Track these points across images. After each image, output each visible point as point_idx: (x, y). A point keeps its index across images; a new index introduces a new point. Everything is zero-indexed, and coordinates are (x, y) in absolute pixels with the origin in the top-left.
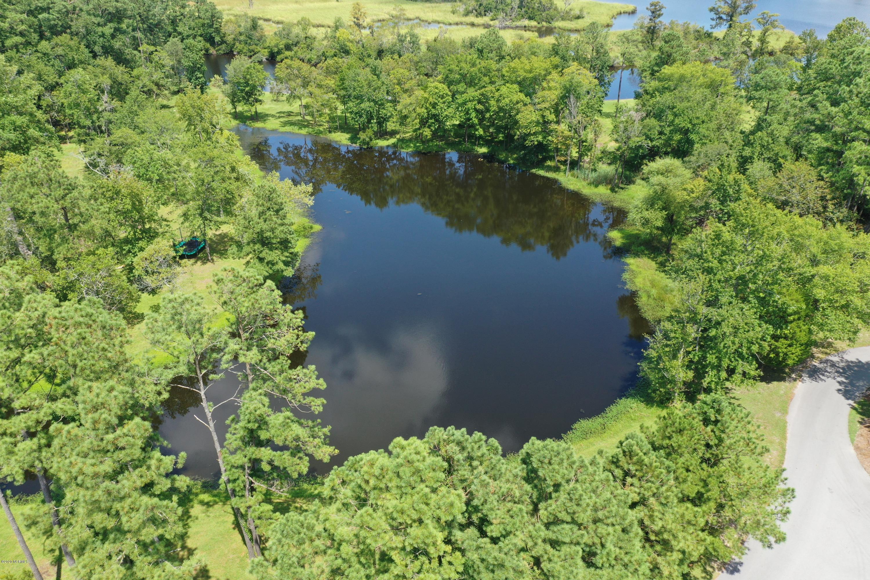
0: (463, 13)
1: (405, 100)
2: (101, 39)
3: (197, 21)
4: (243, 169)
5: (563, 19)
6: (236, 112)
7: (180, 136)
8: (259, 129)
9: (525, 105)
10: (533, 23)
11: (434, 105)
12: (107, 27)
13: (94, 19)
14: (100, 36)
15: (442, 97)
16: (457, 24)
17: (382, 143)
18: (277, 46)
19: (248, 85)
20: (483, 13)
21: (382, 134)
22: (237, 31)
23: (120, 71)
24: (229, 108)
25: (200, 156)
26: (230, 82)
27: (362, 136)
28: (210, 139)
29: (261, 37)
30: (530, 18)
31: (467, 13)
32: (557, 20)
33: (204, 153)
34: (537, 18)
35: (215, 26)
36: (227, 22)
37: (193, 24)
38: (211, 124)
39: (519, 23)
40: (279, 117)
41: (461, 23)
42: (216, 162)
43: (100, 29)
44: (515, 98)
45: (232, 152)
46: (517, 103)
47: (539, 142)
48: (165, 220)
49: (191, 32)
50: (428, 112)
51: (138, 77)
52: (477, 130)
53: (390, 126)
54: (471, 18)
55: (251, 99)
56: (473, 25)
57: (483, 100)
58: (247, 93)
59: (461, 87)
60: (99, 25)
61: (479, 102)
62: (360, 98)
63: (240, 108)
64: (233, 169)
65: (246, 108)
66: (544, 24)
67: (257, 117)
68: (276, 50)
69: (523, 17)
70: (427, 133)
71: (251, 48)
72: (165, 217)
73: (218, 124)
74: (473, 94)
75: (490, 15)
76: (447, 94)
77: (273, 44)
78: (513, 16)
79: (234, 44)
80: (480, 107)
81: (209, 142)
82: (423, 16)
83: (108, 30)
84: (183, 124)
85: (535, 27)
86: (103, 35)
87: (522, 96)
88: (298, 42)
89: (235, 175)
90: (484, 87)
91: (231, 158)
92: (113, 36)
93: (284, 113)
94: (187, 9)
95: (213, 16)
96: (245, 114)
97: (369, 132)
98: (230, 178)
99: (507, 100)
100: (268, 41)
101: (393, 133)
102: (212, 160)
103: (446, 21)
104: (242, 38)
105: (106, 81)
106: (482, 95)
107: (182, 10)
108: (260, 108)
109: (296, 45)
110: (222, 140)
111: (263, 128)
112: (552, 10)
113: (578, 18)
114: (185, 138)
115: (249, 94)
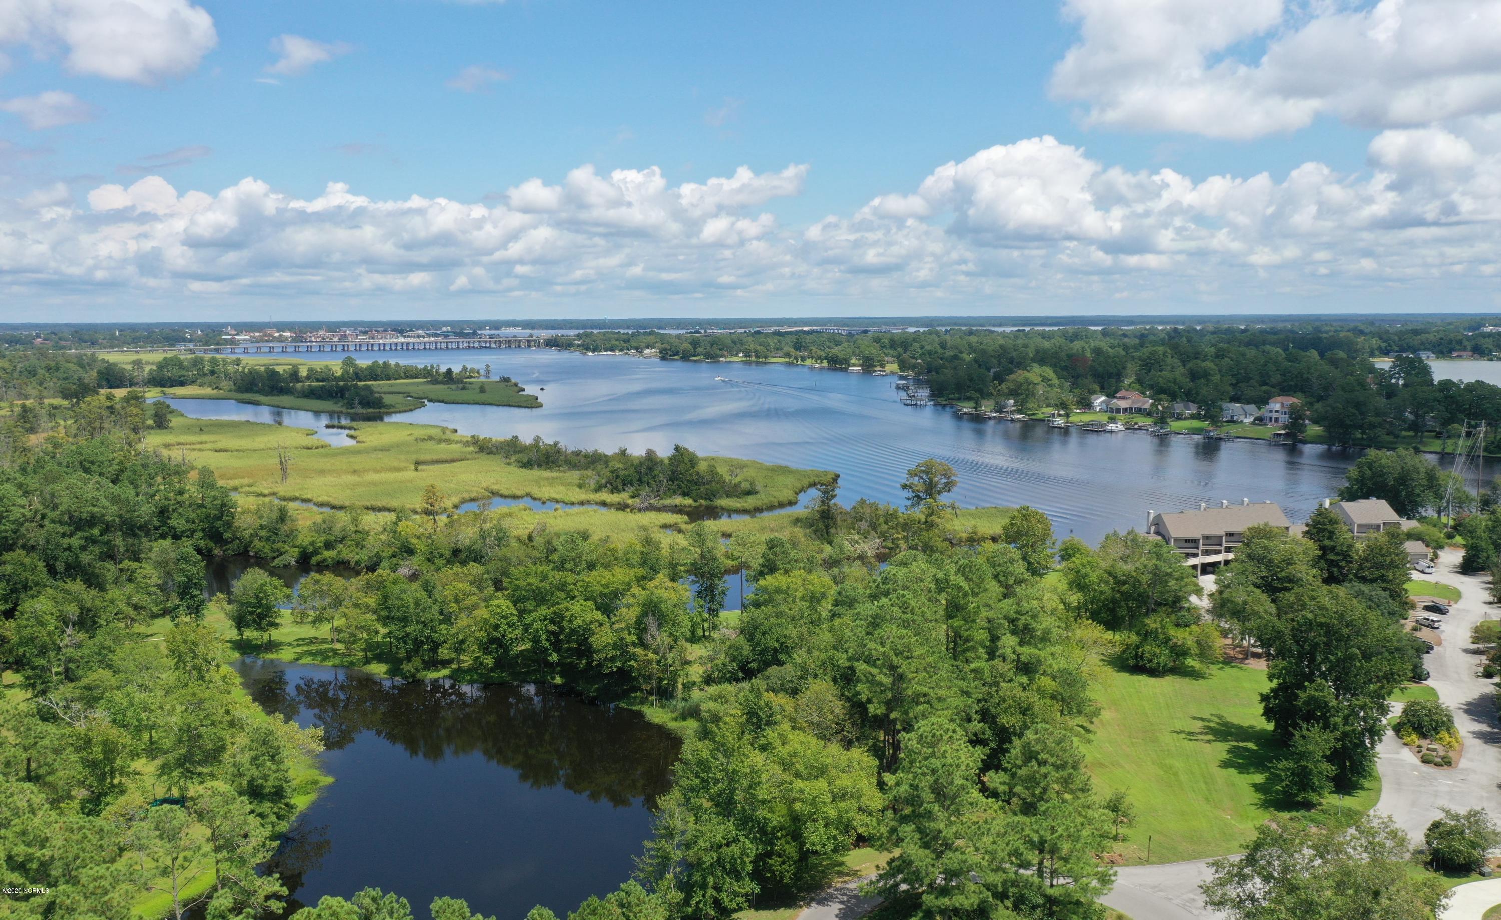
0: (593, 487)
1: (463, 621)
2: (66, 553)
3: (199, 511)
4: (240, 712)
5: (729, 495)
6: (242, 639)
7: (163, 676)
8: (272, 661)
9: (601, 625)
10: (688, 501)
11: (496, 627)
12: (75, 537)
13: (60, 529)
14: (65, 550)
15: (506, 618)
16: (582, 503)
17: (432, 675)
18: (312, 544)
19: (260, 606)
20: (620, 487)
21: (434, 664)
22: (257, 525)
23: (89, 597)
24: (233, 634)
25: (189, 697)
26: (237, 602)
27: (407, 667)
28: (202, 678)
29: (292, 532)
30: (685, 494)
31: (598, 489)
32: (720, 498)
33: (194, 695)
34: (694, 493)
35: (225, 518)
36: (243, 513)
37: (193, 515)
38: (206, 660)
39: (668, 502)
40: (299, 645)
41: (589, 502)
42: (207, 705)
43: (66, 541)
44: (589, 617)
45: (229, 693)
46: (591, 622)
47: (618, 667)
48: (138, 774)
49: (188, 526)
50: (488, 635)
51: (112, 602)
52: (550, 655)
53: (444, 653)
54: (605, 496)
55: (264, 623)
56: (604, 504)
57: (557, 619)
58: (259, 616)
59: (529, 605)
60: (63, 535)
61: (553, 622)
62: (404, 620)
63: (250, 634)
64: (227, 712)
65: (256, 634)
66: (703, 502)
67: (271, 646)
68: (311, 549)
69: (675, 493)
70: (489, 661)
71: (276, 546)
72: (138, 770)
73: (213, 659)
74: (544, 613)
75: (631, 490)
76: (512, 614)
77: (307, 541)
78: (662, 492)
79: (251, 542)
80: (552, 628)
81: (200, 682)
82: (536, 492)
83: (76, 541)
84: (171, 662)
85: (690, 506)
86: (69, 548)
87: (598, 615)
88: (344, 538)
89: (228, 718)
90: (558, 603)
91: (226, 698)
92: (83, 548)
93: (303, 640)
94: (186, 496)
95: (223, 505)
96: (255, 642)
97: (417, 662)
98: (221, 722)
99: (580, 622)
100: (300, 537)
101: (445, 663)
102: (201, 702)
103: (567, 499)
104: (263, 533)
105: (72, 611)
106: (555, 613)
107: (179, 498)
108: (275, 635)
109: (341, 542)
110: (217, 678)
111: (278, 660)
112: (713, 484)
113: (748, 493)
114: (168, 677)
115: (261, 617)
